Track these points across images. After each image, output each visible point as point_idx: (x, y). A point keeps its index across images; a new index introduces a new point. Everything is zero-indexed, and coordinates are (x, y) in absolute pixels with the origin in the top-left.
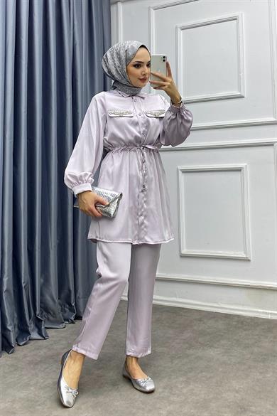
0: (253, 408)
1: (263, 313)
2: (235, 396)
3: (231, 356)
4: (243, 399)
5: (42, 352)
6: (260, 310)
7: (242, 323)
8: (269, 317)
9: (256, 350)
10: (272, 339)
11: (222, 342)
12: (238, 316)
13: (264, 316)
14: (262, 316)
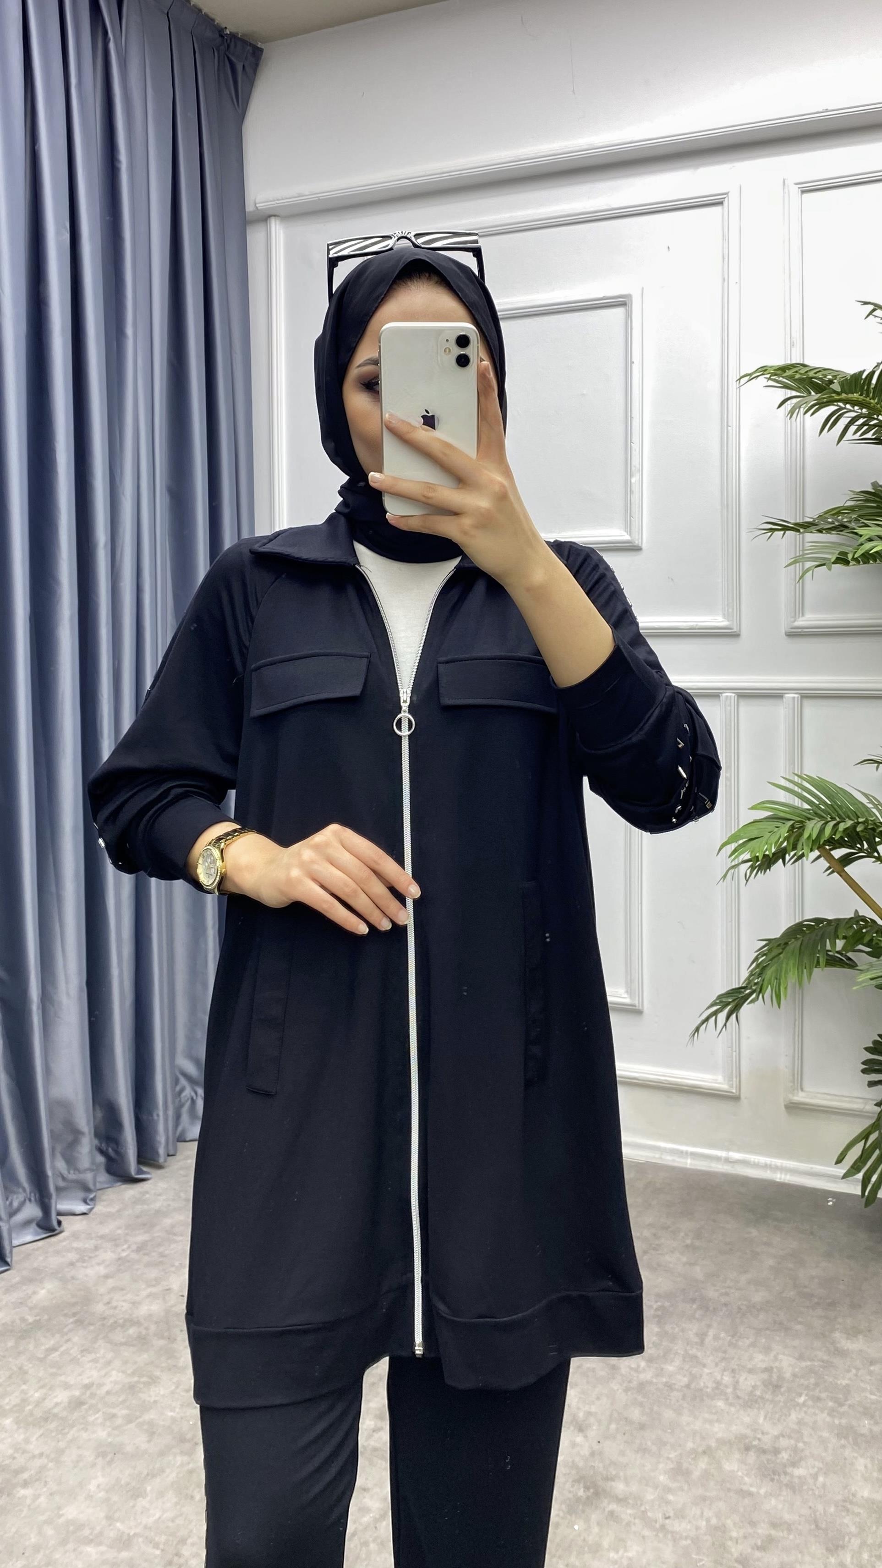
13: (674, 1160)
14: (669, 1160)
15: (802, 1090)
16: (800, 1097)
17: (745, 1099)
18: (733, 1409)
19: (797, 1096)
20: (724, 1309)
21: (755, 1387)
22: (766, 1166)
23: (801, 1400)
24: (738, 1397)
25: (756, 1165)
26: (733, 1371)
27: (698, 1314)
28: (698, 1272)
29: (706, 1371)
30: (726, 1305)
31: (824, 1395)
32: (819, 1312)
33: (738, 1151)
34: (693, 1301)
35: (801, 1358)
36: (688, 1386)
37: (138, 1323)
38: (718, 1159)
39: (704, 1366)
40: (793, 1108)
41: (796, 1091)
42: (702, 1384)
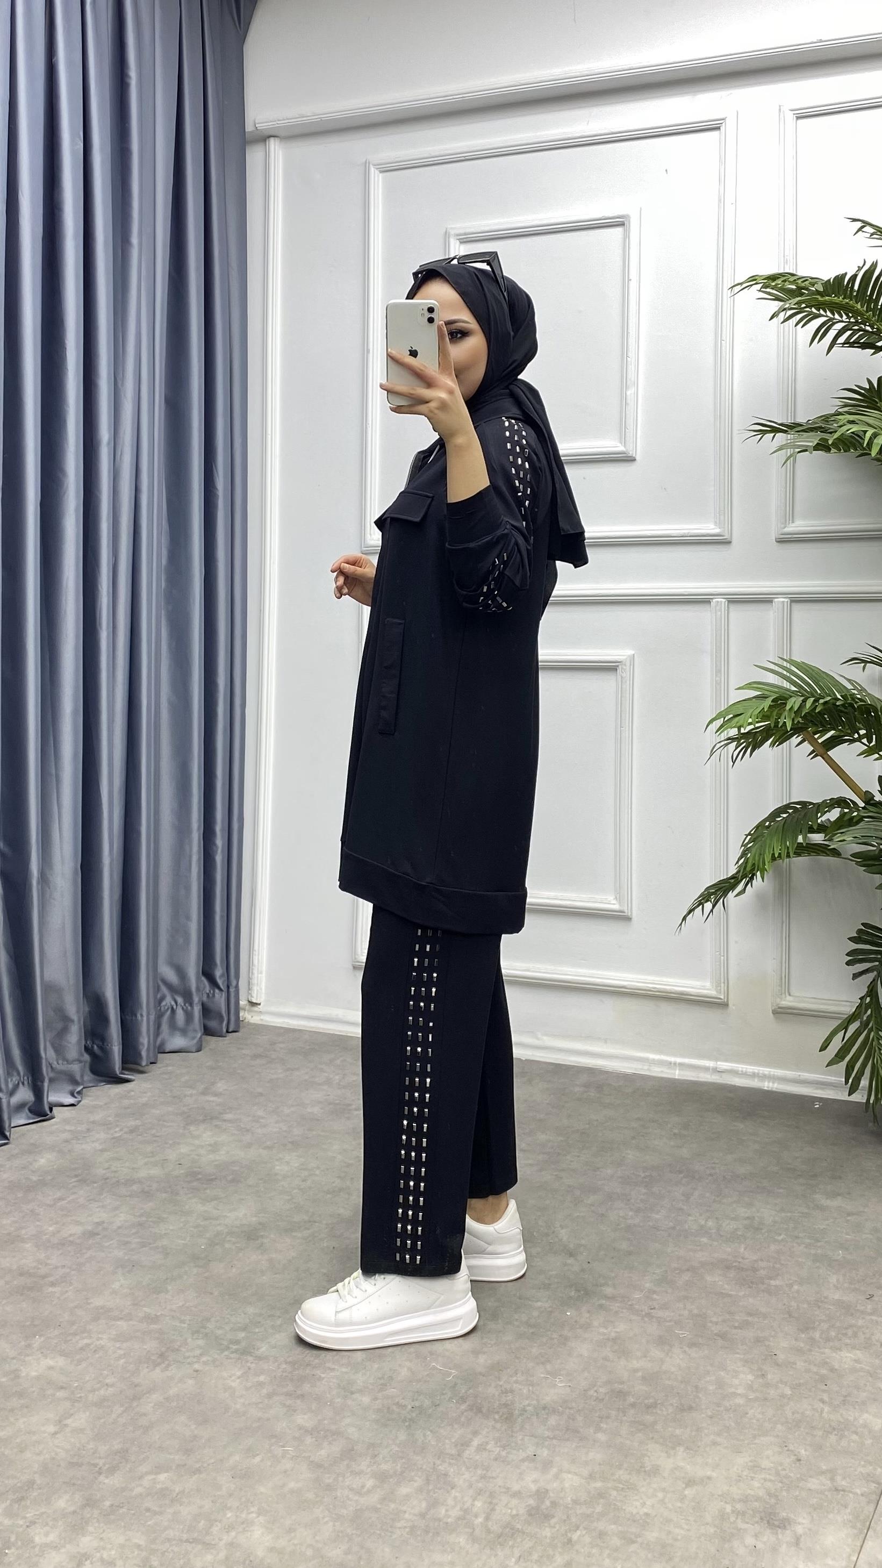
0: (609, 1291)
1: (661, 1063)
2: (565, 1264)
3: (563, 1170)
4: (583, 1270)
5: (43, 1161)
6: (652, 1056)
7: (599, 1088)
8: (677, 1074)
9: (631, 1155)
10: (676, 1131)
11: (542, 1137)
12: (591, 1071)
13: (662, 1071)
14: (658, 1072)
15: (790, 995)
16: (787, 1002)
17: (734, 1005)
18: (715, 1243)
19: (784, 1001)
20: (710, 1178)
21: (736, 1230)
22: (754, 1075)
23: (780, 1238)
24: (721, 1236)
25: (744, 1075)
26: (717, 1218)
27: (684, 1180)
28: (685, 1152)
29: (690, 1218)
30: (711, 1175)
31: (801, 1235)
32: (801, 1180)
33: (726, 1061)
34: (680, 1172)
35: (782, 1210)
36: (674, 1228)
37: (140, 1182)
38: (706, 1069)
39: (689, 1215)
40: (781, 1013)
41: (783, 996)
42: (687, 1227)
